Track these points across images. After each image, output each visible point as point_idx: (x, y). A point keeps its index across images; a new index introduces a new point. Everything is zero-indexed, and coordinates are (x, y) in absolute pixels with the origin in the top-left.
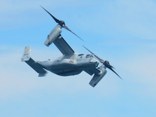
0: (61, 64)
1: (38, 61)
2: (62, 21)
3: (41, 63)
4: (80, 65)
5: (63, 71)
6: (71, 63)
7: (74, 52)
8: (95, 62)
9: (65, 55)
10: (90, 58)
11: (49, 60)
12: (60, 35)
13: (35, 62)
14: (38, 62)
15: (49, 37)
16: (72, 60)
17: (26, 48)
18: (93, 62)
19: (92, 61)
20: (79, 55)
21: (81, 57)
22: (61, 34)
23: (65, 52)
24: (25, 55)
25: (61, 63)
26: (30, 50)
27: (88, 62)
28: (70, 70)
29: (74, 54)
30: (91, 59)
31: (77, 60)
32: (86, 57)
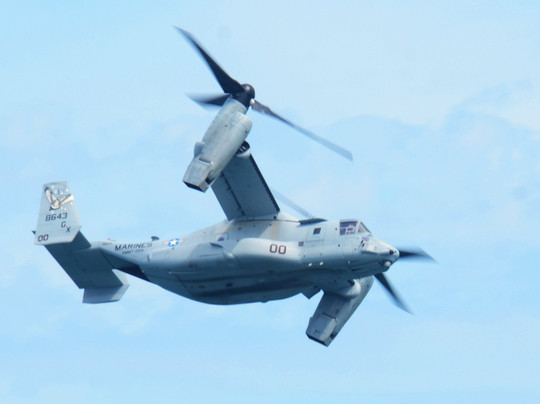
0: (229, 260)
1: (105, 244)
2: (245, 85)
3: (119, 253)
4: (316, 262)
5: (229, 285)
6: (277, 255)
7: (278, 209)
8: (387, 250)
9: (235, 223)
10: (360, 236)
11: (154, 238)
12: (246, 145)
13: (88, 245)
14: (104, 247)
15: (204, 151)
16: (279, 244)
17: (47, 189)
18: (377, 251)
19: (370, 248)
20: (303, 223)
21: (317, 231)
22: (247, 140)
23: (240, 207)
24: (50, 218)
25: (231, 255)
26: (71, 198)
27: (357, 252)
28: (262, 281)
29: (280, 216)
30: (367, 239)
31: (301, 244)
32: (342, 232)
